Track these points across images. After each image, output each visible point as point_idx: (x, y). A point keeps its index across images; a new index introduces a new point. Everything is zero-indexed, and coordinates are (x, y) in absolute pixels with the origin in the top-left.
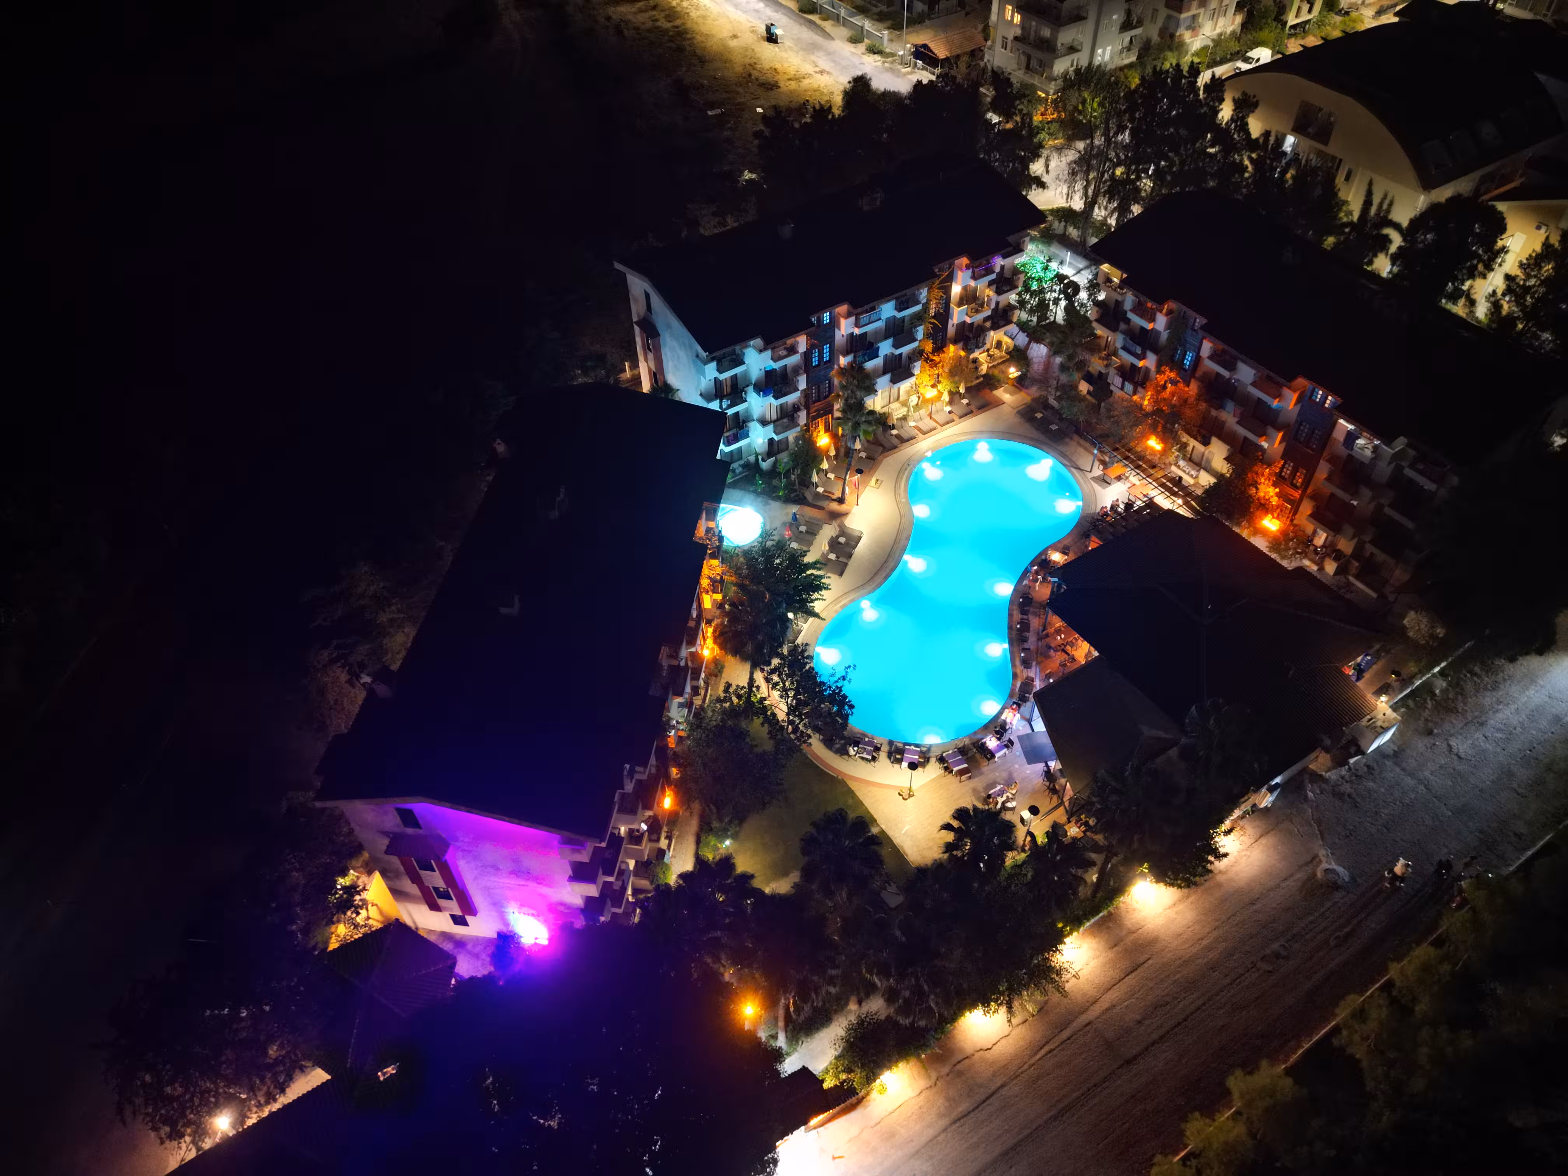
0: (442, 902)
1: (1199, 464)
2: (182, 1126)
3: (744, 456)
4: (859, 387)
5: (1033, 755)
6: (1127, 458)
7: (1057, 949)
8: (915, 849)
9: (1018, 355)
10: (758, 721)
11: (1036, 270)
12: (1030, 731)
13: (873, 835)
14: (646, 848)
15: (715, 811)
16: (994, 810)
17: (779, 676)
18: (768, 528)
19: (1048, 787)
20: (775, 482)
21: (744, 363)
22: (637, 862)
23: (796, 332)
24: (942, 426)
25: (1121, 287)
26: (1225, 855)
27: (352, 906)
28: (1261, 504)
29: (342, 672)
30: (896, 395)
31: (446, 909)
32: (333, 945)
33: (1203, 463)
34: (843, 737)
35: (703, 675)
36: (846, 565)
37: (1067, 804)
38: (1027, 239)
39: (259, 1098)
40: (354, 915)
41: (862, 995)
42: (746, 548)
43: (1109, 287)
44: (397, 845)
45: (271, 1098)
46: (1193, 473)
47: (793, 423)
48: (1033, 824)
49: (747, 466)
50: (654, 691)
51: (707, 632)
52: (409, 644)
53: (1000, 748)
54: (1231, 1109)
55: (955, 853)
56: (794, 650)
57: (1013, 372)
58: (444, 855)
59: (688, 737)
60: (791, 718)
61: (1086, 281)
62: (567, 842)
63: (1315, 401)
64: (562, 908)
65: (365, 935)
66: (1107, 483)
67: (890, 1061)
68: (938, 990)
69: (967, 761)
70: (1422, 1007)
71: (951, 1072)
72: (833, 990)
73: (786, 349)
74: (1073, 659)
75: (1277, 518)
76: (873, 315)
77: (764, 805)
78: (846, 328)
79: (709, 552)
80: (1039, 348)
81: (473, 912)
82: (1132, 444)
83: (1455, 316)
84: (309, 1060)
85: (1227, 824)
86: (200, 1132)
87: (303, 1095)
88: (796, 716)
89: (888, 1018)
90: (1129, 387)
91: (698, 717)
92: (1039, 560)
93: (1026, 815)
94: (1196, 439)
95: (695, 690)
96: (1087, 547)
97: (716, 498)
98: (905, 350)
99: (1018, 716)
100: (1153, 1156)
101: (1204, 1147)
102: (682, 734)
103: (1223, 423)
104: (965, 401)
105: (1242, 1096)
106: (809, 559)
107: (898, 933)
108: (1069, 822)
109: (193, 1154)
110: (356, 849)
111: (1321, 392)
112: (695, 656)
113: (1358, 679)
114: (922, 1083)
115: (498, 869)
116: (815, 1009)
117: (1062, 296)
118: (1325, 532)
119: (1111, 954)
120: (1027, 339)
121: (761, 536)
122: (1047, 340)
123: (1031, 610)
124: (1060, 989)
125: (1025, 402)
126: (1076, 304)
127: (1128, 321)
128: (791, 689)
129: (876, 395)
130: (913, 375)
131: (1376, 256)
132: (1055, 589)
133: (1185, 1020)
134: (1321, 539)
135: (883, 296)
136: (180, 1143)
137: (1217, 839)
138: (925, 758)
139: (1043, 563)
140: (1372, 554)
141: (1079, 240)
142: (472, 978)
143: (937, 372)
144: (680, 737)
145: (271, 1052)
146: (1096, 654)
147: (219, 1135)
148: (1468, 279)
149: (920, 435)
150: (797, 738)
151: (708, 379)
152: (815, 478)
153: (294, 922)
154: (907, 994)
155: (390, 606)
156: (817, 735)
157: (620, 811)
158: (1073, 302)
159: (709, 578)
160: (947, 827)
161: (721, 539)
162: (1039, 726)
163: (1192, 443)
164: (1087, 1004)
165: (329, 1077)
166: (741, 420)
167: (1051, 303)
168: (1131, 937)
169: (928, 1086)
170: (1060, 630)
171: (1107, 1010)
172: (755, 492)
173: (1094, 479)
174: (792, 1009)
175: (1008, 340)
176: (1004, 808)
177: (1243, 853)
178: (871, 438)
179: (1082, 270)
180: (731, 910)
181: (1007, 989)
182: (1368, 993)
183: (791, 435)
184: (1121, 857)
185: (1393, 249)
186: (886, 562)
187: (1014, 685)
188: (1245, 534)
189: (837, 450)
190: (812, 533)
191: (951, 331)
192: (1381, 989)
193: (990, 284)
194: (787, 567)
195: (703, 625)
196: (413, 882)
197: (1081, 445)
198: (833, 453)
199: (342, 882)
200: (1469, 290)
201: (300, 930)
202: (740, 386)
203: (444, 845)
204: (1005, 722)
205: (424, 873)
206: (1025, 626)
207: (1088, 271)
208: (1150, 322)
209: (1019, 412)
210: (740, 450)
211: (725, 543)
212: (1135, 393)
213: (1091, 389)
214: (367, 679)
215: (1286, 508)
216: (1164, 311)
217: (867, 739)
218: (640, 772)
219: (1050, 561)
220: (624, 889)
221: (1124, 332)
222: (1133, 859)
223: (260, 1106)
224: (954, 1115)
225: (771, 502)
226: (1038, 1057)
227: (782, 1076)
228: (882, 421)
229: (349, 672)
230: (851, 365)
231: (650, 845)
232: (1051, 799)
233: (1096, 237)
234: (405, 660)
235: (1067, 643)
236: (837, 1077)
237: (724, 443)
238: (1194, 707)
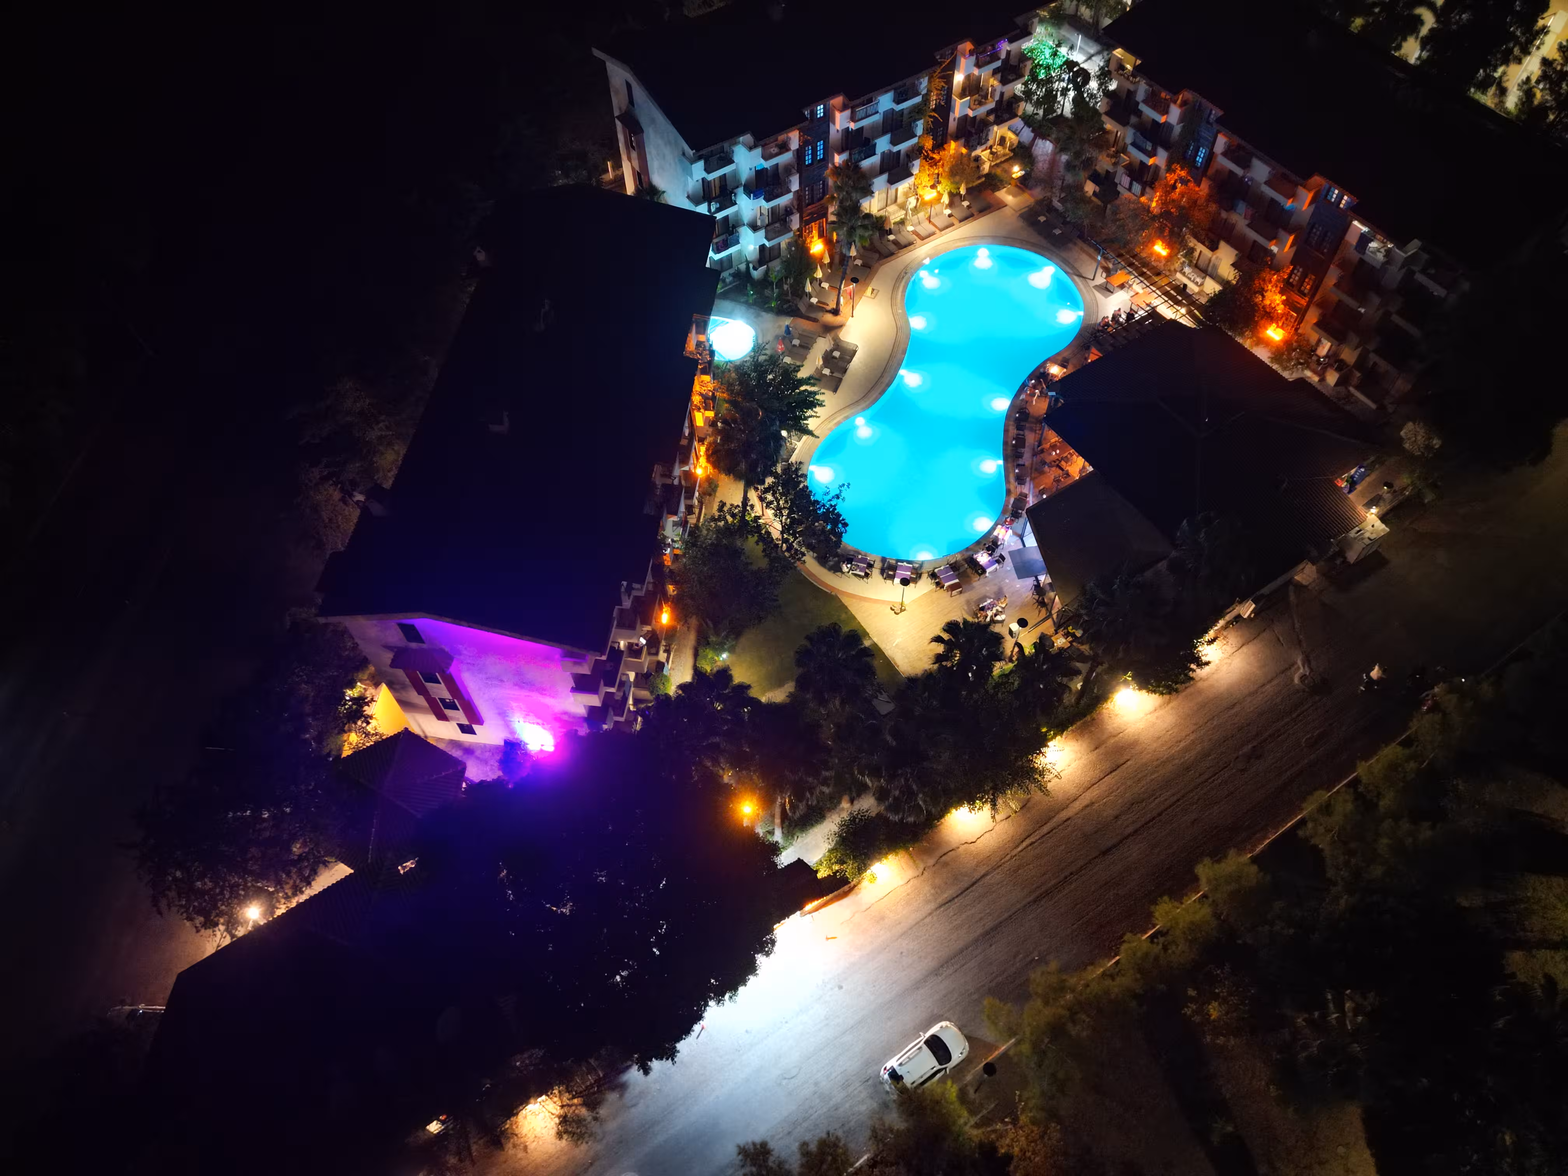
0: (449, 712)
1: (1205, 270)
2: (215, 917)
3: (734, 264)
4: (855, 188)
5: (1023, 570)
6: (1131, 265)
7: (1041, 752)
8: (906, 660)
9: (1023, 153)
10: (752, 540)
11: (1045, 57)
12: (1021, 547)
13: (865, 648)
14: (645, 661)
15: (711, 625)
16: (983, 622)
17: (773, 495)
18: (760, 341)
19: (1037, 601)
20: (767, 292)
21: (733, 162)
22: (637, 675)
23: (787, 127)
24: (941, 230)
25: (1134, 75)
26: (1207, 663)
27: (362, 716)
28: (1266, 312)
29: (335, 490)
30: (893, 197)
31: (453, 719)
32: (347, 752)
33: (1210, 269)
34: (837, 555)
35: (697, 494)
36: (840, 380)
37: (1055, 616)
38: (1036, 20)
39: (286, 891)
40: (364, 725)
41: (854, 794)
42: (738, 363)
43: (1121, 75)
44: (401, 658)
45: (297, 890)
46: (1199, 280)
47: (786, 229)
48: (1021, 636)
49: (737, 275)
50: (649, 510)
51: (700, 451)
52: (400, 462)
53: (991, 563)
54: (1198, 893)
55: (944, 663)
56: (788, 469)
57: (1017, 171)
58: (448, 668)
59: (684, 555)
60: (785, 536)
61: (1097, 69)
62: (568, 655)
63: (1330, 201)
64: (565, 717)
65: (377, 743)
66: (1109, 291)
67: (880, 853)
68: (926, 790)
69: (958, 577)
70: (1386, 802)
71: (937, 863)
72: (826, 790)
73: (777, 146)
74: (1068, 475)
75: (1282, 327)
76: (870, 108)
77: (760, 619)
78: (841, 122)
79: (700, 367)
80: (1044, 145)
81: (480, 722)
82: (1137, 250)
83: (1484, 107)
84: (332, 856)
85: (1211, 634)
86: (232, 923)
87: (329, 887)
88: (789, 534)
89: (879, 815)
90: (1137, 188)
91: (693, 536)
92: (1037, 374)
93: (1015, 627)
94: (1203, 243)
95: (690, 509)
96: (1086, 359)
97: (706, 310)
98: (904, 147)
99: (1010, 531)
100: (1124, 934)
101: (1172, 927)
102: (678, 552)
103: (1233, 226)
104: (966, 204)
105: (1209, 881)
106: (802, 374)
107: (889, 738)
108: (1056, 632)
109: (227, 941)
110: (362, 663)
111: (1336, 192)
112: (688, 475)
113: (1350, 492)
114: (910, 873)
115: (502, 681)
116: (809, 807)
117: (1070, 86)
118: (1329, 341)
119: (1093, 756)
120: (1032, 135)
121: (754, 350)
122: (1054, 136)
123: (1027, 425)
124: (1042, 788)
125: (1029, 204)
126: (1085, 95)
127: (1139, 113)
128: (785, 508)
129: (873, 197)
130: (912, 175)
131: (1405, 39)
132: (1052, 404)
133: (1160, 814)
134: (1325, 348)
135: (881, 87)
136: (214, 931)
137: (1200, 648)
138: (917, 574)
139: (1040, 375)
140: (1375, 364)
141: (1091, 21)
142: (482, 782)
143: (936, 171)
144: (676, 555)
145: (295, 849)
146: (1091, 469)
147: (251, 924)
148: (1501, 65)
149: (918, 240)
150: (791, 555)
151: (695, 179)
152: (809, 288)
153: (307, 732)
154: (897, 793)
155: (378, 423)
156: (811, 553)
157: (619, 626)
158: (1083, 93)
159: (701, 394)
160: (938, 639)
161: (712, 353)
162: (1031, 541)
163: (1200, 248)
164: (1068, 802)
165: (352, 871)
166: (731, 225)
167: (1059, 93)
168: (1112, 741)
169: (916, 875)
170: (1056, 445)
171: (1087, 806)
172: (746, 303)
173: (1096, 287)
174: (788, 807)
175: (1013, 136)
176: (993, 621)
177: (1225, 661)
178: (867, 244)
179: (1093, 56)
180: (729, 718)
181: (991, 788)
182: (1335, 790)
183: (784, 241)
184: (1106, 666)
185: (1424, 31)
186: (882, 376)
187: (1007, 501)
188: (1247, 344)
189: (831, 257)
190: (806, 347)
191: (952, 125)
192: (1348, 785)
193: (995, 72)
194: (781, 383)
195: (696, 443)
196: (419, 694)
197: (1084, 251)
198: (827, 260)
199: (350, 693)
200: (1501, 77)
201: (314, 739)
202: (729, 188)
203: (449, 658)
204: (997, 538)
205: (429, 685)
206: (1021, 442)
207: (1100, 57)
208: (1163, 115)
209: (1022, 216)
210: (730, 257)
211: (716, 358)
212: (1142, 194)
213: (1097, 189)
214: (360, 497)
215: (1292, 316)
216: (1179, 102)
217: (860, 557)
218: (638, 589)
219: (1048, 374)
220: (625, 699)
221: (1134, 127)
222: (1117, 668)
223: (287, 898)
224: (940, 900)
225: (763, 314)
226: (1020, 849)
227: (779, 867)
228: (879, 225)
229: (342, 490)
230: (846, 163)
231: (649, 658)
232: (1040, 612)
233: (1110, 18)
234: (397, 478)
235: (1062, 459)
236: (830, 868)
237: (713, 250)
238: (1185, 521)
